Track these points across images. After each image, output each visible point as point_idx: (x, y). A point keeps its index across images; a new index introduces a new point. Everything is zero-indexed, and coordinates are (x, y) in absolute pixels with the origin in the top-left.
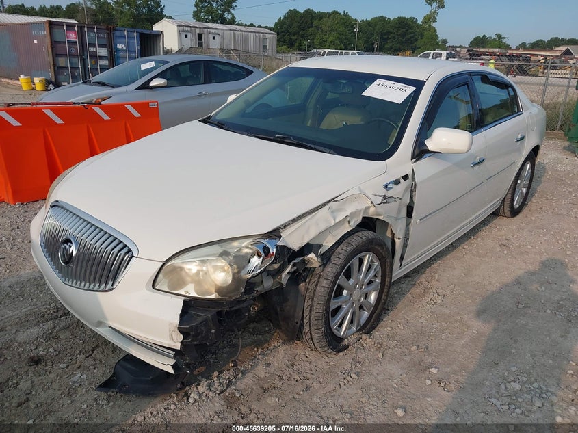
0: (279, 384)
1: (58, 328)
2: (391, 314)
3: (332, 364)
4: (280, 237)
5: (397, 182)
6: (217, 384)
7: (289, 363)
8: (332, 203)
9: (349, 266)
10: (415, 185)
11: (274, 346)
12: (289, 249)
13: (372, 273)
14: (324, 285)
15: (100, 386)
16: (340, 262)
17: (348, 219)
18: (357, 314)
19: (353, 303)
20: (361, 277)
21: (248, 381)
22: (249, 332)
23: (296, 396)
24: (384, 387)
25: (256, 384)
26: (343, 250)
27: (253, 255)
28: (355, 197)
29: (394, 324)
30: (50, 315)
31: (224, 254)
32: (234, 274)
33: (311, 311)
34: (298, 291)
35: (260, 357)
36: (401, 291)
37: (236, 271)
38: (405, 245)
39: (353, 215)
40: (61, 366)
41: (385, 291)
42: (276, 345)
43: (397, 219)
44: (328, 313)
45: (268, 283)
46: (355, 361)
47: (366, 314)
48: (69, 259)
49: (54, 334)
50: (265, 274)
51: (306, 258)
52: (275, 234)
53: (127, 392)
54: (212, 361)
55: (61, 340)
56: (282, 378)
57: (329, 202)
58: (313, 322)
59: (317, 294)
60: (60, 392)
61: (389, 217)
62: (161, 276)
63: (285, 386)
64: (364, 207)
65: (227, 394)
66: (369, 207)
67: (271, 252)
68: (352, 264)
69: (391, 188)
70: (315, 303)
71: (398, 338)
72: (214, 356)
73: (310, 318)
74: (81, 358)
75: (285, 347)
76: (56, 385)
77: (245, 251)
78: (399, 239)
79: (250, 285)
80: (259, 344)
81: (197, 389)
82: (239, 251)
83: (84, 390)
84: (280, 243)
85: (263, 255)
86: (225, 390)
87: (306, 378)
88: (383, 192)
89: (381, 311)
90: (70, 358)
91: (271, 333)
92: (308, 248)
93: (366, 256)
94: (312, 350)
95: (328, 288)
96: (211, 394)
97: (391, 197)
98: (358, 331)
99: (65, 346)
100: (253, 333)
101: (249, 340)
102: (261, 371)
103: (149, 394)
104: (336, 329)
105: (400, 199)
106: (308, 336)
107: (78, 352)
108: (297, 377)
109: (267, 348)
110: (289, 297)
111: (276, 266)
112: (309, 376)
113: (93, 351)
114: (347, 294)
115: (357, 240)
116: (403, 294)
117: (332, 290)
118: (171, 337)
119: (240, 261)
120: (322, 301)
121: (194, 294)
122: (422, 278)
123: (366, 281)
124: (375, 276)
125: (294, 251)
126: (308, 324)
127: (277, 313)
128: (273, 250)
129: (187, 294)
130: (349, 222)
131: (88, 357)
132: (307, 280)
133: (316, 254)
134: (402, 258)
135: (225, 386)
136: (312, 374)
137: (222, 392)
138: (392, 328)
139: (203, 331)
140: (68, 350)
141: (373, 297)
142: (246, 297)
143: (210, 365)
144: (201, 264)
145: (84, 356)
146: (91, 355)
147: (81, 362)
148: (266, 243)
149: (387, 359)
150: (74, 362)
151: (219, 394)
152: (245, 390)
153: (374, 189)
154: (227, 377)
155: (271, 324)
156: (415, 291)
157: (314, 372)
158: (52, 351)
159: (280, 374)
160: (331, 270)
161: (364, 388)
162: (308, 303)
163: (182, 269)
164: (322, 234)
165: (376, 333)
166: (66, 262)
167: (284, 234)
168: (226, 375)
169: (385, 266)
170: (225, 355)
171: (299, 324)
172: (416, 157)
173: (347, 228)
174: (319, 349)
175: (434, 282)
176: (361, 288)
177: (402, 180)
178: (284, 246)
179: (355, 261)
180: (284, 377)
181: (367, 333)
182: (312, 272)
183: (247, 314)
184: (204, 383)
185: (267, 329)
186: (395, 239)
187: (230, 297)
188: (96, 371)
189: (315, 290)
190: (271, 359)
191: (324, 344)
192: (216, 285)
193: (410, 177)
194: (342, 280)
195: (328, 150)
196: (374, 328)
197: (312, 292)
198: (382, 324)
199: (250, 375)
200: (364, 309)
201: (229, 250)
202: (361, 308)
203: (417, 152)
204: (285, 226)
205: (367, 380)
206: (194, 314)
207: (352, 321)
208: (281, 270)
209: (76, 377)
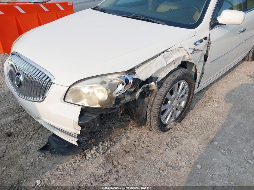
0: (133, 149)
1: (21, 117)
2: (191, 112)
3: (161, 138)
4: (135, 73)
5: (201, 41)
6: (101, 149)
7: (138, 137)
8: (165, 53)
9: (173, 88)
10: (210, 43)
11: (131, 128)
12: (140, 80)
13: (184, 91)
14: (159, 98)
15: (41, 149)
16: (168, 86)
17: (174, 63)
18: (174, 112)
19: (173, 107)
20: (178, 93)
21: (117, 147)
22: (118, 120)
23: (143, 156)
24: (189, 152)
25: (122, 149)
26: (170, 80)
27: (119, 84)
28: (178, 50)
29: (193, 117)
30: (18, 110)
31: (103, 83)
32: (108, 95)
33: (151, 112)
34: (144, 102)
35: (123, 134)
36: (196, 99)
37: (110, 92)
38: (201, 76)
39: (176, 60)
40: (22, 137)
41: (190, 100)
42: (132, 127)
43: (199, 62)
44: (160, 113)
45: (128, 98)
46: (173, 137)
47: (179, 112)
48: (20, 84)
49: (19, 120)
50: (127, 93)
51: (149, 85)
52: (132, 71)
53: (54, 153)
54: (99, 136)
55: (22, 123)
56: (135, 146)
57: (163, 52)
58: (152, 117)
59: (155, 103)
60: (20, 152)
61: (196, 61)
62: (68, 94)
63: (136, 150)
64: (183, 55)
65: (106, 154)
66: (186, 55)
67: (130, 82)
68: (174, 87)
69: (198, 44)
70: (153, 108)
71: (196, 124)
72: (100, 133)
73: (150, 115)
74: (32, 133)
75: (136, 129)
76: (18, 148)
77: (115, 81)
78: (199, 73)
79: (118, 100)
80: (123, 127)
81: (90, 152)
82: (111, 81)
83: (33, 151)
84: (135, 77)
85: (125, 84)
86: (105, 152)
87: (148, 146)
88: (193, 47)
89: (187, 111)
90: (27, 133)
91: (129, 121)
92: (150, 79)
93: (181, 82)
94: (150, 130)
95: (161, 100)
96: (98, 155)
97: (197, 50)
98: (174, 121)
99: (25, 127)
100: (120, 121)
101: (117, 125)
102: (124, 141)
103: (66, 154)
104: (164, 120)
105: (202, 51)
106: (149, 124)
107: (31, 130)
108: (143, 145)
109: (127, 129)
110: (139, 105)
111: (132, 90)
112: (149, 145)
113: (38, 130)
114: (170, 103)
115: (178, 74)
116: (197, 101)
117: (163, 101)
118: (75, 128)
119: (112, 87)
120: (157, 107)
121: (87, 105)
122: (207, 93)
123: (181, 95)
124: (185, 93)
125: (143, 81)
126: (149, 118)
127: (132, 113)
128: (131, 81)
129: (83, 105)
130: (174, 64)
131: (35, 133)
132: (149, 96)
133: (155, 82)
134: (199, 83)
135: (105, 150)
136: (151, 144)
137: (104, 153)
138: (192, 119)
139: (92, 125)
140: (26, 129)
141: (183, 104)
142: (116, 106)
143: (98, 138)
144: (90, 88)
145: (33, 133)
146: (37, 132)
147: (31, 136)
148: (127, 76)
149: (191, 136)
150: (28, 135)
151: (102, 154)
152: (116, 152)
153: (189, 45)
154: (106, 145)
155: (129, 117)
156: (203, 99)
157: (152, 142)
158: (18, 129)
159: (134, 143)
160: (163, 90)
161: (179, 152)
162: (149, 108)
163: (80, 91)
164: (159, 71)
165: (184, 122)
166: (19, 86)
167: (137, 71)
168: (105, 144)
169: (191, 88)
170: (106, 133)
171: (144, 118)
172: (212, 26)
173: (173, 67)
174: (154, 131)
175: (213, 95)
176: (178, 99)
177: (203, 40)
178: (137, 78)
179: (176, 85)
180: (136, 145)
181: (179, 122)
182: (152, 92)
183: (116, 115)
184: (94, 148)
185: (127, 119)
186: (197, 73)
187: (107, 107)
188: (39, 141)
189: (153, 101)
190: (129, 135)
191: (157, 128)
192: (99, 100)
193: (208, 38)
194: (168, 95)
195: (162, 23)
196: (183, 119)
197: (152, 102)
198: (187, 117)
199: (118, 144)
200: (178, 110)
201: (105, 81)
202: (177, 109)
203: (212, 23)
204: (138, 67)
205: (180, 148)
206: (87, 116)
207: (172, 116)
208: (135, 91)
209: (29, 143)
